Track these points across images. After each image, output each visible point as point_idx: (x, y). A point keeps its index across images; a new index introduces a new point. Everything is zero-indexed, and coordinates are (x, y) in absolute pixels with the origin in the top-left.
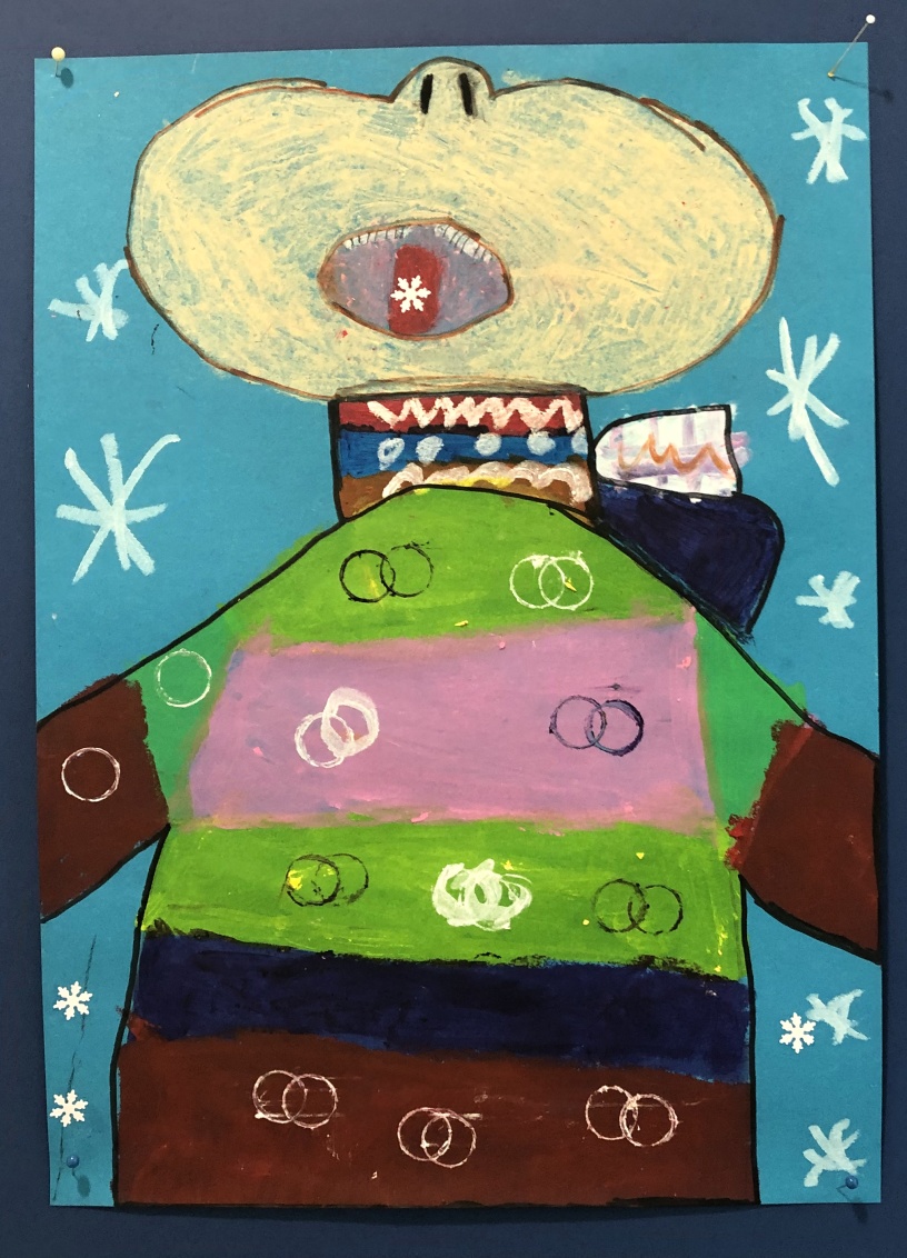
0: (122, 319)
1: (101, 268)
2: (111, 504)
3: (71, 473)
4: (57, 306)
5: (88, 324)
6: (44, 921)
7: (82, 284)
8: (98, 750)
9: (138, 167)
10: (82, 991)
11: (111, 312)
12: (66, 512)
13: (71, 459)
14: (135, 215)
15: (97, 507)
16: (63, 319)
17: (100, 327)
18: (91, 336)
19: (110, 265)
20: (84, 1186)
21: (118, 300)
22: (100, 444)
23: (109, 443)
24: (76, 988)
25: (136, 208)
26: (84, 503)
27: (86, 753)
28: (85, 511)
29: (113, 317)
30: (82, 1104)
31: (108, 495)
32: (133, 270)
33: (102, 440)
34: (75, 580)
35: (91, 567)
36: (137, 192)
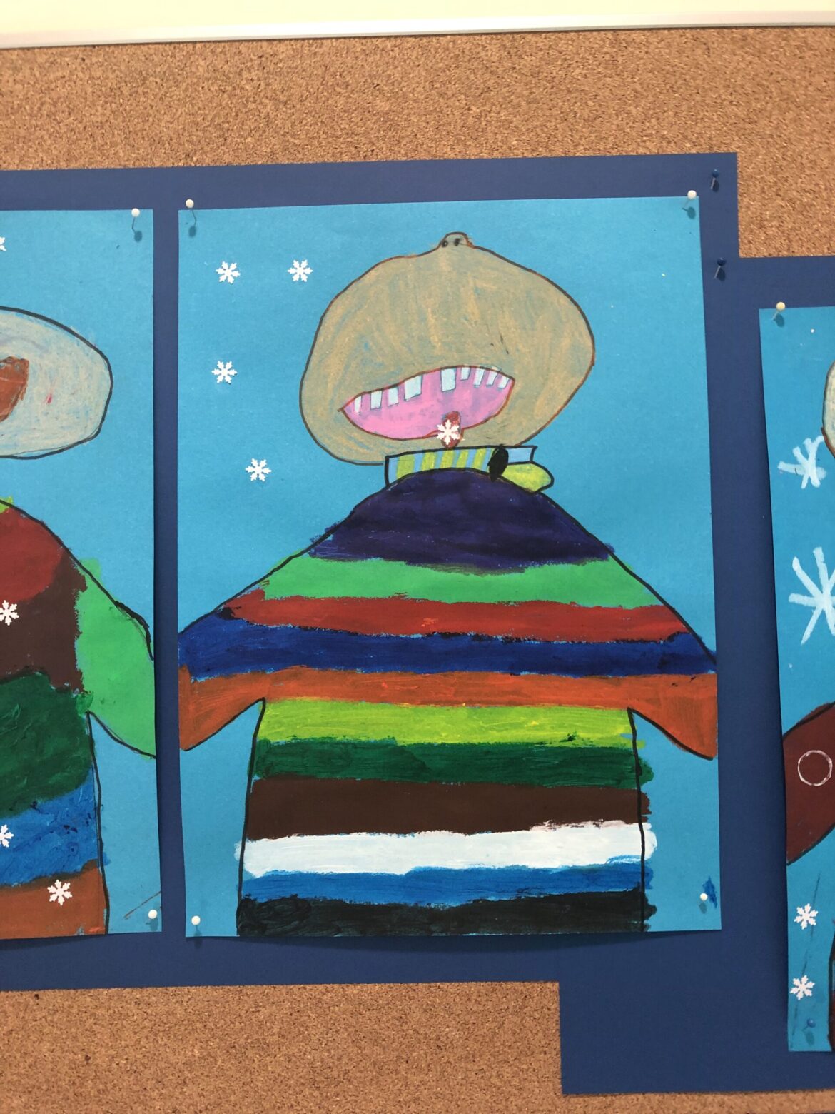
0: (823, 473)
1: (808, 442)
2: (822, 592)
3: (797, 573)
4: (783, 466)
5: (801, 478)
6: (789, 864)
7: (797, 452)
8: (819, 752)
9: (827, 378)
10: (812, 910)
11: (815, 470)
12: (795, 598)
13: (796, 564)
14: (827, 408)
15: (813, 594)
16: (787, 474)
17: (809, 479)
18: (804, 485)
19: (813, 440)
20: (810, 1038)
21: (819, 462)
22: (813, 554)
23: (819, 553)
24: (808, 907)
25: (827, 403)
26: (806, 593)
27: (811, 755)
28: (806, 597)
29: (817, 473)
30: (811, 985)
31: (820, 587)
32: (827, 442)
33: (814, 552)
34: (803, 642)
35: (812, 634)
36: (828, 393)
